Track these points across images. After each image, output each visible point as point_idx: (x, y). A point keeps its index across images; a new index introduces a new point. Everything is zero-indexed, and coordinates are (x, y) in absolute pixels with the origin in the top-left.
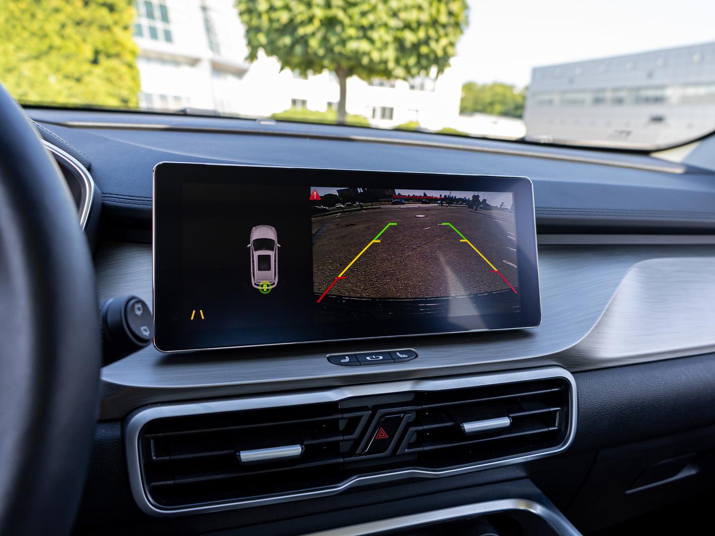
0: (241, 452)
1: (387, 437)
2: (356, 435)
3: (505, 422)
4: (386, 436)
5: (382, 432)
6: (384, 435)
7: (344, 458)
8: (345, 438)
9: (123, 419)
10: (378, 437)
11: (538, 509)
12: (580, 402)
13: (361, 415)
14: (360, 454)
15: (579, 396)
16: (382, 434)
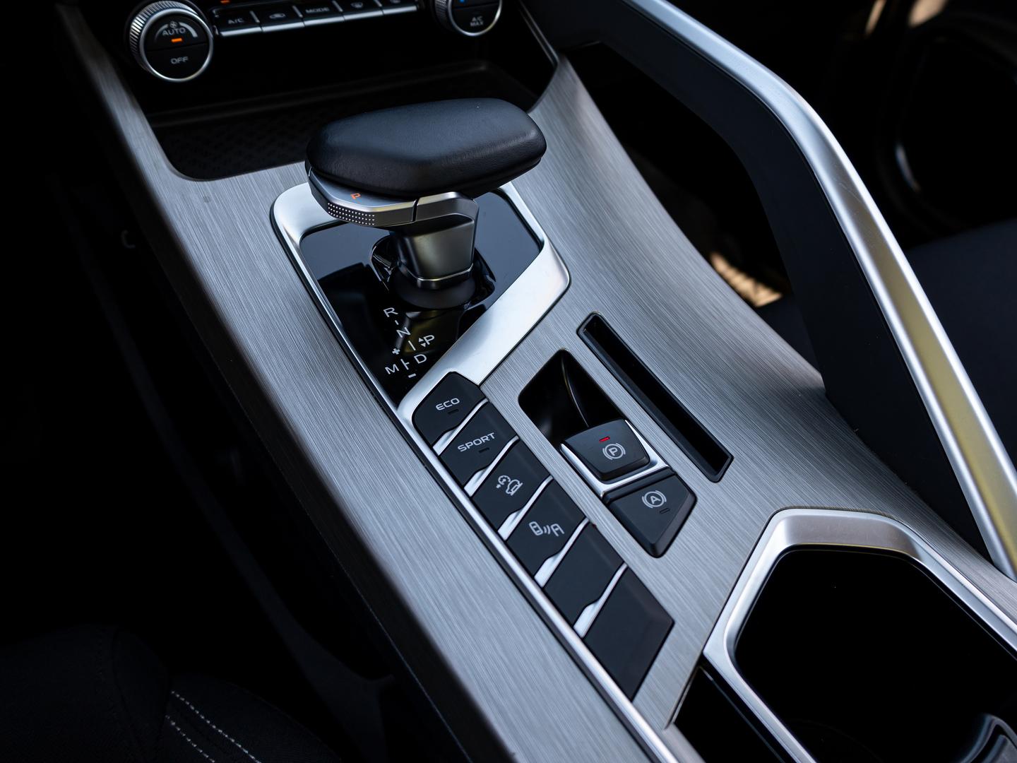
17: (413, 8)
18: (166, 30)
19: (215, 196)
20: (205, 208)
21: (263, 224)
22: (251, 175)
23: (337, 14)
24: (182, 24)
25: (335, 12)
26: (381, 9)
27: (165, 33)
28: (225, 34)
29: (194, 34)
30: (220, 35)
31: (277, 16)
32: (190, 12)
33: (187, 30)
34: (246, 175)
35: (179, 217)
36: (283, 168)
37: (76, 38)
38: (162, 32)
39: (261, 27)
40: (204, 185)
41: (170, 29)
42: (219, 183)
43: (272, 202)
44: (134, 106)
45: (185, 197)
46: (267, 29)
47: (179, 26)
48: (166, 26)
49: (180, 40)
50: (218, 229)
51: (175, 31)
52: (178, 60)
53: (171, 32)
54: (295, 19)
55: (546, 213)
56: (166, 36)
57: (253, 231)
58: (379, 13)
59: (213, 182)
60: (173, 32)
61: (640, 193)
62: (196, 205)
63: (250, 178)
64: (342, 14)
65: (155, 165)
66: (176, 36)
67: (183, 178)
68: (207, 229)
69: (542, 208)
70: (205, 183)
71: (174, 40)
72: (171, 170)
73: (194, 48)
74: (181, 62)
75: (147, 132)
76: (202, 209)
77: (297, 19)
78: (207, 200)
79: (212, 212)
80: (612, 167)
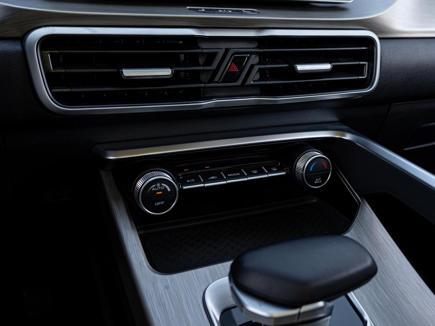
0: (123, 69)
1: (238, 70)
2: (214, 66)
3: (327, 66)
4: (236, 70)
5: (233, 66)
6: (235, 69)
7: (205, 84)
8: (205, 69)
9: (22, 39)
10: (230, 70)
11: (348, 137)
12: (382, 59)
13: (217, 51)
14: (217, 82)
15: (382, 54)
16: (233, 68)
17: (284, 173)
18: (154, 187)
19: (172, 286)
20: (166, 293)
21: (199, 305)
22: (193, 271)
23: (244, 176)
24: (163, 184)
25: (242, 176)
26: (267, 174)
27: (153, 189)
28: (184, 188)
29: (169, 190)
30: (182, 188)
31: (213, 178)
32: (168, 177)
33: (165, 187)
34: (190, 271)
35: (150, 299)
36: (211, 267)
37: (108, 188)
38: (152, 188)
39: (204, 184)
40: (166, 278)
41: (156, 187)
42: (175, 276)
43: (204, 289)
44: (132, 228)
45: (155, 285)
46: (206, 185)
47: (161, 186)
48: (154, 186)
49: (161, 193)
50: (172, 307)
51: (159, 188)
52: (159, 204)
53: (157, 189)
54: (222, 179)
55: (366, 299)
56: (154, 190)
57: (192, 310)
58: (266, 176)
59: (171, 276)
60: (158, 189)
61: (418, 284)
62: (160, 291)
63: (192, 272)
64: (246, 177)
65: (140, 264)
66: (159, 191)
67: (155, 272)
68: (166, 308)
69: (363, 296)
70: (167, 276)
71: (157, 193)
72: (149, 268)
73: (168, 197)
74: (160, 204)
75: (138, 244)
76: (164, 294)
77: (223, 179)
78: (167, 287)
79: (169, 296)
80: (400, 267)
